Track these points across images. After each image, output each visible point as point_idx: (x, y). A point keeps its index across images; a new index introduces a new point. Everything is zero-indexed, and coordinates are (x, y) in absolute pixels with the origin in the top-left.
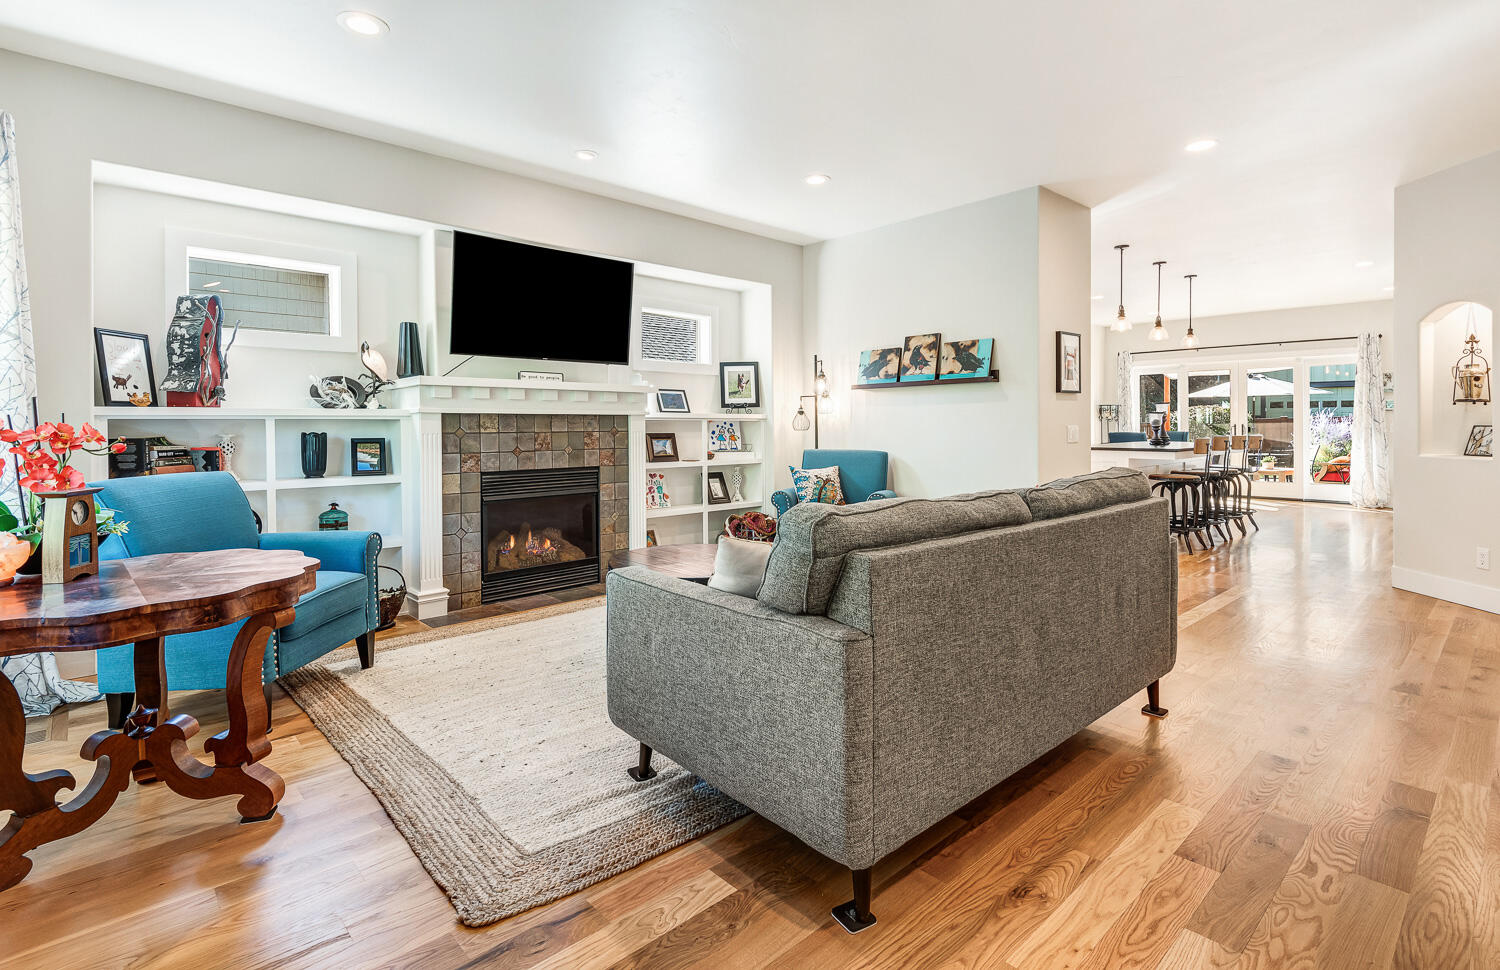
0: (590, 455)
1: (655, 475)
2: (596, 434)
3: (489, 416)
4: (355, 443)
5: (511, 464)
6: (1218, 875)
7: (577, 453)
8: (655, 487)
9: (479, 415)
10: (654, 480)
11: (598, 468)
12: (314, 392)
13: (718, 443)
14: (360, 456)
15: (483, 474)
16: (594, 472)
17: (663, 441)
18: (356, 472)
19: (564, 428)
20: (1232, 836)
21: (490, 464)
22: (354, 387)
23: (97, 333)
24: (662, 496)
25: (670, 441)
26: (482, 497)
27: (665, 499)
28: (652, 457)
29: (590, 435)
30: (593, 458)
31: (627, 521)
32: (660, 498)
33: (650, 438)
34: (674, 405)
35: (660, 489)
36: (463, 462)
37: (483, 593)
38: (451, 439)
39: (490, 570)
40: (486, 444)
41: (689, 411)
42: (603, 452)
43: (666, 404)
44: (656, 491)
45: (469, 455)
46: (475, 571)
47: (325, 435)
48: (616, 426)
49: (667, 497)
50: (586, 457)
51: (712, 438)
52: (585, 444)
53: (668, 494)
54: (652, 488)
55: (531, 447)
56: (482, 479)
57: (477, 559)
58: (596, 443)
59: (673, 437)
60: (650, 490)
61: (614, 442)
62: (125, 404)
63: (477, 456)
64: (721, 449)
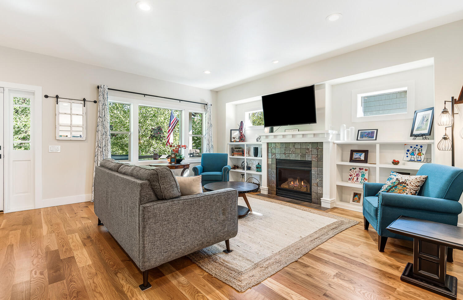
0: (308, 156)
1: (362, 169)
2: (310, 149)
3: (279, 143)
5: (283, 157)
6: (61, 259)
7: (303, 155)
8: (361, 174)
9: (276, 143)
10: (361, 171)
11: (311, 161)
12: (257, 139)
15: (276, 159)
17: (360, 153)
19: (299, 147)
20: (67, 267)
21: (278, 157)
23: (231, 130)
24: (363, 178)
25: (364, 154)
26: (276, 166)
27: (364, 180)
28: (352, 160)
29: (308, 149)
30: (309, 158)
31: (322, 183)
32: (362, 179)
33: (352, 152)
34: (368, 136)
35: (363, 175)
36: (272, 155)
37: (276, 192)
38: (270, 149)
39: (279, 187)
40: (277, 151)
41: (376, 139)
42: (313, 156)
43: (362, 136)
44: (360, 176)
45: (273, 154)
46: (274, 185)
47: (258, 148)
48: (318, 146)
49: (366, 180)
50: (307, 157)
51: (407, 154)
52: (306, 152)
53: (367, 178)
54: (359, 174)
55: (289, 153)
56: (276, 161)
57: (275, 182)
58: (311, 152)
59: (366, 152)
60: (357, 175)
61: (318, 152)
62: (233, 142)
63: (275, 154)
64: (411, 160)
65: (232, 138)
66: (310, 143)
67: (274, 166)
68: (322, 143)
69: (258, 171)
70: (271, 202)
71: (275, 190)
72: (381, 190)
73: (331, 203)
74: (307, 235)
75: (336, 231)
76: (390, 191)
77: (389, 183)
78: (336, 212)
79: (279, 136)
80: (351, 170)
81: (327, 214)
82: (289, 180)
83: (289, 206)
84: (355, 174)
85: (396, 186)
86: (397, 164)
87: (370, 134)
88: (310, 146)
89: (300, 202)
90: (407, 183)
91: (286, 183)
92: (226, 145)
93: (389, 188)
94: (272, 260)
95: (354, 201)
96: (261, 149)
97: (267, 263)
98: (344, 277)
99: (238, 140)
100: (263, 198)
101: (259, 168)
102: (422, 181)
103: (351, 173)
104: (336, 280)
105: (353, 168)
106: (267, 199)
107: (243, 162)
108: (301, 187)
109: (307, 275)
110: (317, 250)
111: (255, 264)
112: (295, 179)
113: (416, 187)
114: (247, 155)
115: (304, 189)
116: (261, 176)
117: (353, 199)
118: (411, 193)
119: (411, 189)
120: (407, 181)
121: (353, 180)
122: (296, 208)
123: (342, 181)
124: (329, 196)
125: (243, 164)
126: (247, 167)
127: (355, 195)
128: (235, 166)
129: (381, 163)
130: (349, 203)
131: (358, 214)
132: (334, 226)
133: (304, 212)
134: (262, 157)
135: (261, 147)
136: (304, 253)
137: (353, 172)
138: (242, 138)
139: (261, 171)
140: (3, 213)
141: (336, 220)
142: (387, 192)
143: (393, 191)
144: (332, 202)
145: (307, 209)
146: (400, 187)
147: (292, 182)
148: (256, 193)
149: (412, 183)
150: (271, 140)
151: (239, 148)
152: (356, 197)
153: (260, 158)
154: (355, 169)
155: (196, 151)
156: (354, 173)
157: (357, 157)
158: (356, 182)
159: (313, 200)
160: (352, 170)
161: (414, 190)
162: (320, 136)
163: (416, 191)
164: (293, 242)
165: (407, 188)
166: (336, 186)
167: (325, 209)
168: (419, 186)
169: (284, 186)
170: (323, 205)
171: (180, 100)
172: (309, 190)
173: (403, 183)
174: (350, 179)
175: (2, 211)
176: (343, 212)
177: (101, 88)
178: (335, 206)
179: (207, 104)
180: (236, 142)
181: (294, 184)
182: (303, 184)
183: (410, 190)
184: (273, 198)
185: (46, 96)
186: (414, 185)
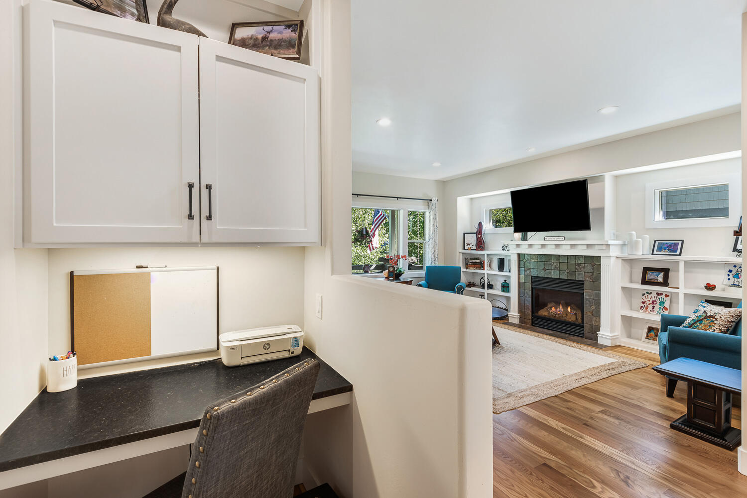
0: (579, 274)
1: (661, 294)
2: (582, 265)
3: (534, 254)
5: (542, 274)
7: (572, 273)
8: (658, 301)
9: (531, 254)
10: (660, 297)
11: (583, 281)
12: (503, 247)
13: (732, 279)
15: (532, 276)
16: (581, 284)
17: (657, 273)
19: (566, 261)
21: (534, 273)
23: (464, 234)
24: (662, 307)
25: (663, 273)
26: (532, 285)
27: (664, 310)
28: (644, 282)
29: (579, 265)
30: (581, 276)
31: (599, 311)
32: (660, 308)
33: (646, 270)
34: (668, 250)
35: (662, 303)
36: (525, 271)
37: (532, 321)
38: (522, 262)
39: (536, 314)
40: (533, 265)
41: (680, 255)
42: (586, 273)
43: (660, 249)
44: (658, 303)
45: (527, 269)
46: (529, 312)
47: (504, 259)
48: (594, 262)
49: (666, 309)
50: (577, 275)
51: (729, 275)
52: (576, 269)
53: (668, 307)
54: (655, 301)
55: (551, 268)
56: (531, 278)
57: (530, 307)
58: (583, 269)
59: (666, 272)
60: (653, 302)
61: (593, 269)
62: (467, 250)
63: (530, 269)
64: (734, 285)
65: (466, 245)
66: (582, 256)
67: (529, 286)
68: (600, 256)
69: (503, 291)
70: (525, 333)
71: (530, 318)
72: (683, 325)
73: (611, 339)
74: (571, 373)
75: (612, 372)
76: (693, 327)
77: (694, 317)
78: (618, 352)
79: (536, 245)
80: (644, 295)
81: (604, 352)
82: (550, 305)
83: (550, 340)
84: (649, 301)
85: (701, 320)
86: (712, 290)
87: (673, 247)
88: (581, 261)
89: (567, 335)
90: (715, 317)
91: (545, 309)
92: (458, 253)
93: (693, 322)
94: (528, 392)
95: (648, 339)
96: (509, 260)
97: (522, 394)
98: (611, 414)
99: (475, 247)
100: (512, 328)
101: (506, 287)
102: (737, 315)
103: (645, 299)
104: (600, 415)
105: (647, 293)
106: (519, 330)
107: (482, 278)
108: (567, 315)
109: (567, 408)
110: (583, 389)
111: (508, 394)
112: (557, 304)
113: (729, 323)
114: (489, 269)
115: (571, 318)
116: (508, 299)
117: (647, 336)
118: (720, 330)
119: (721, 325)
120: (717, 315)
121: (647, 309)
122: (560, 343)
123: (631, 309)
124: (609, 329)
125: (482, 280)
126: (488, 284)
127: (650, 329)
128: (470, 283)
129: (686, 287)
130: (641, 340)
131: (651, 356)
132: (611, 367)
133: (572, 348)
134: (510, 272)
135: (508, 258)
136: (566, 389)
137: (647, 298)
138: (480, 244)
139: (508, 291)
141: (616, 360)
142: (689, 327)
143: (696, 327)
144: (614, 339)
145: (576, 345)
146: (706, 322)
147: (553, 308)
148: (502, 321)
149: (723, 318)
150: (524, 250)
151: (476, 259)
152: (651, 333)
153: (508, 274)
154: (651, 293)
155: (412, 260)
156: (649, 299)
157: (652, 277)
158: (651, 313)
159: (586, 334)
160: (646, 295)
161: (725, 327)
162: (596, 247)
163: (728, 328)
164: (553, 379)
165: (715, 324)
166: (620, 317)
167: (603, 347)
168: (732, 322)
169: (543, 313)
170: (600, 341)
171: (398, 198)
172: (580, 320)
173: (711, 316)
174: (642, 307)
176: (630, 351)
178: (618, 344)
179: (431, 200)
180: (472, 250)
181: (555, 310)
182: (569, 310)
183: (719, 326)
184: (527, 329)
186: (726, 320)
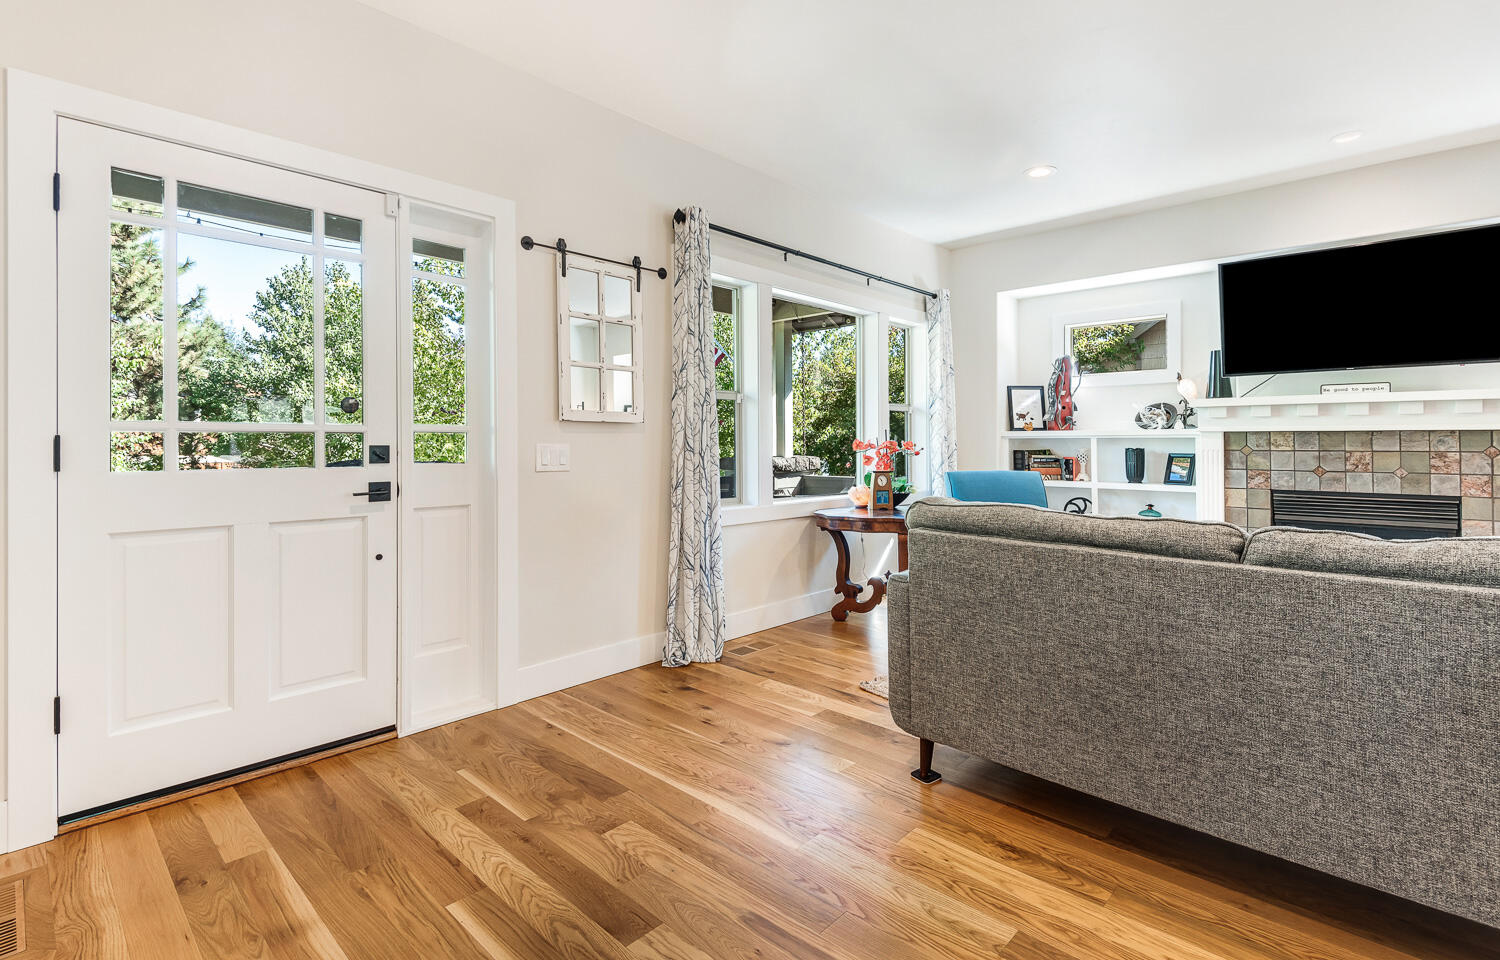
0: (1442, 481)
2: (1454, 455)
3: (1282, 433)
4: (1171, 459)
5: (1312, 484)
7: (1417, 478)
9: (1270, 432)
11: (1459, 498)
12: (1138, 419)
14: (1174, 468)
15: (1273, 492)
16: (1450, 503)
18: (1168, 481)
19: (1395, 445)
21: (1281, 482)
22: (1170, 411)
23: (1009, 389)
29: (1441, 455)
30: (1449, 485)
36: (1249, 478)
38: (1237, 457)
40: (1278, 462)
42: (1468, 478)
45: (1251, 473)
50: (1434, 483)
52: (1432, 466)
55: (1340, 467)
56: (1272, 496)
58: (1455, 466)
61: (1492, 466)
62: (1022, 429)
63: (1267, 473)
65: (1015, 417)
66: (1453, 432)
88: (1454, 442)
92: (995, 440)
99: (1039, 423)
140: (397, 738)
150: (1248, 422)
151: (1044, 452)
155: (811, 463)
175: (393, 728)
177: (692, 216)
179: (935, 296)
180: (1030, 430)
185: (527, 243)
